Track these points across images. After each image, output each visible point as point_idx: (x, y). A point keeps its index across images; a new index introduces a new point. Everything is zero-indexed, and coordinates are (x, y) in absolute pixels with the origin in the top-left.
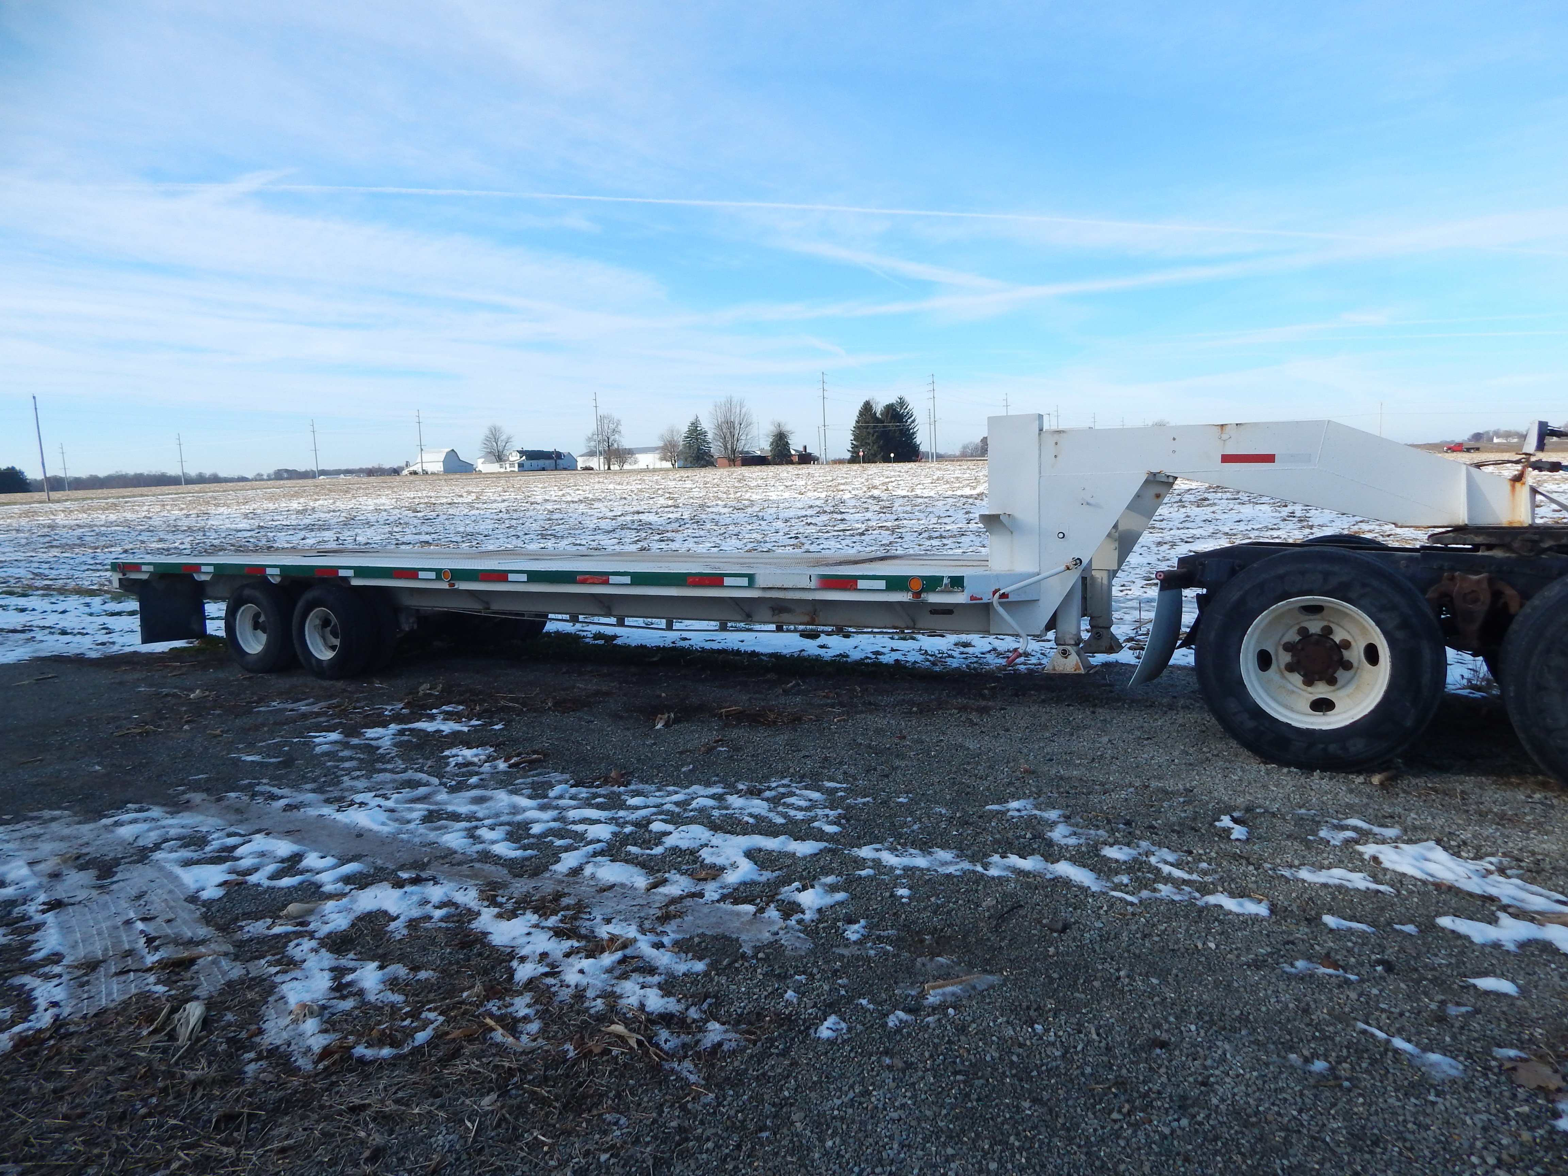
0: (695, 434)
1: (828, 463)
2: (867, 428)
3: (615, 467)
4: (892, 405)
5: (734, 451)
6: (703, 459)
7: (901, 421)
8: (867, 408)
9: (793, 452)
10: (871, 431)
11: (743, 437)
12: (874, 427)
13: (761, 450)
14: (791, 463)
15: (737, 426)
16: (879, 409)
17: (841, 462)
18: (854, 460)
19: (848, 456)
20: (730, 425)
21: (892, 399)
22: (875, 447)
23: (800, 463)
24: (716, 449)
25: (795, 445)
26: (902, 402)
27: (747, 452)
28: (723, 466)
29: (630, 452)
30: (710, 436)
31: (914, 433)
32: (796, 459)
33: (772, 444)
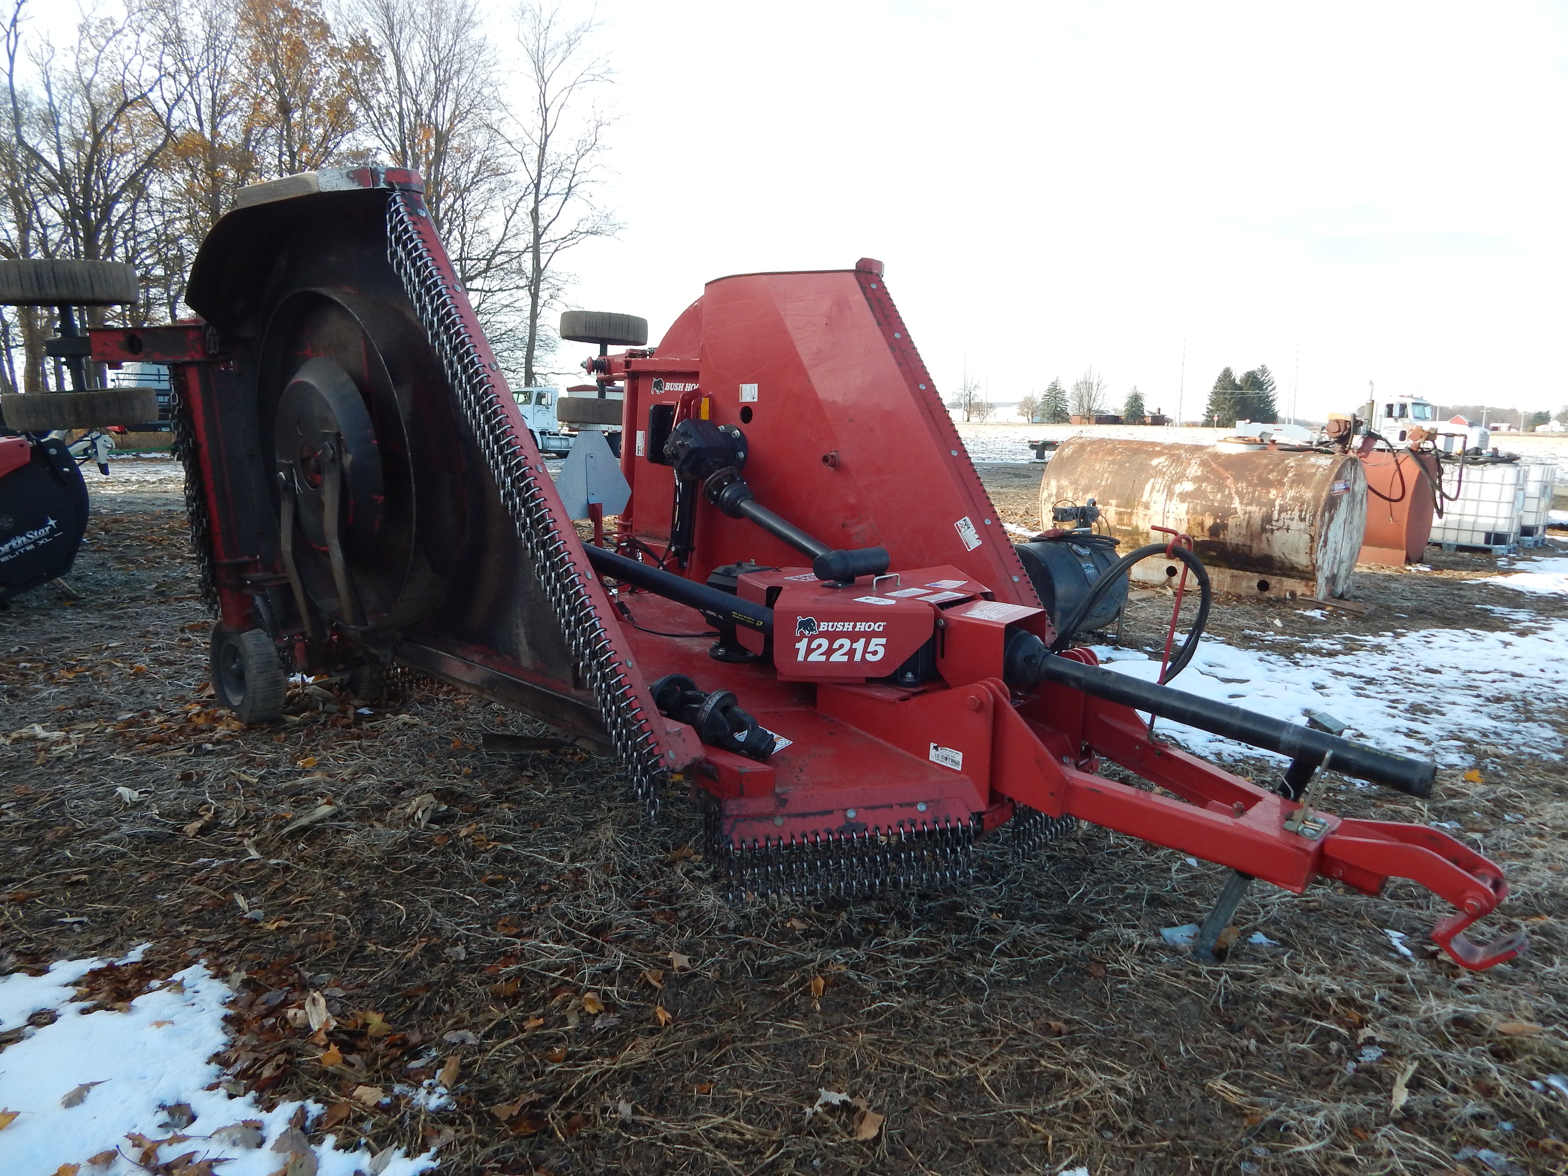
0: (1054, 393)
1: (1181, 425)
2: (1225, 394)
3: (974, 419)
4: (1253, 372)
5: (1089, 410)
6: (1059, 415)
7: (1261, 389)
8: (1227, 373)
9: (1146, 414)
10: (1228, 397)
11: (1100, 397)
12: (1232, 394)
13: (1115, 410)
14: (1144, 423)
15: (1095, 388)
16: (1238, 375)
17: (1194, 425)
18: (1208, 424)
19: (1202, 419)
20: (1089, 386)
21: (1254, 367)
22: (1231, 413)
23: (1152, 424)
24: (1071, 408)
25: (1149, 408)
26: (1264, 371)
27: (1102, 412)
28: (1076, 424)
29: (991, 406)
30: (1068, 395)
31: (1272, 401)
32: (1149, 420)
33: (1127, 404)
